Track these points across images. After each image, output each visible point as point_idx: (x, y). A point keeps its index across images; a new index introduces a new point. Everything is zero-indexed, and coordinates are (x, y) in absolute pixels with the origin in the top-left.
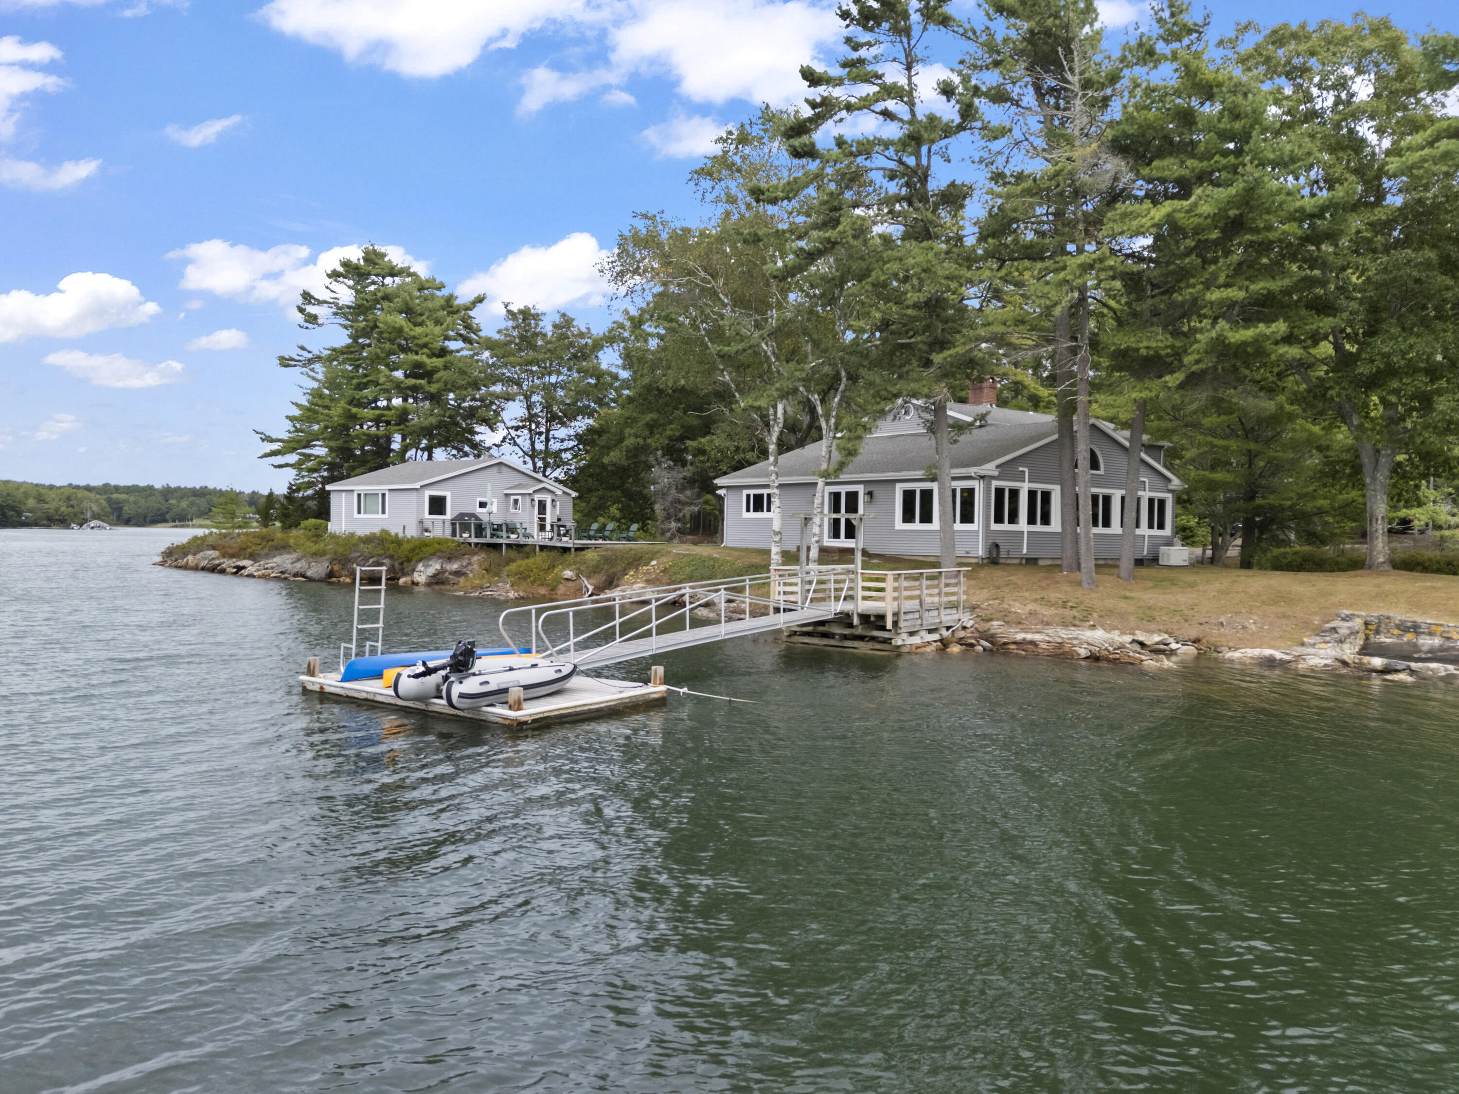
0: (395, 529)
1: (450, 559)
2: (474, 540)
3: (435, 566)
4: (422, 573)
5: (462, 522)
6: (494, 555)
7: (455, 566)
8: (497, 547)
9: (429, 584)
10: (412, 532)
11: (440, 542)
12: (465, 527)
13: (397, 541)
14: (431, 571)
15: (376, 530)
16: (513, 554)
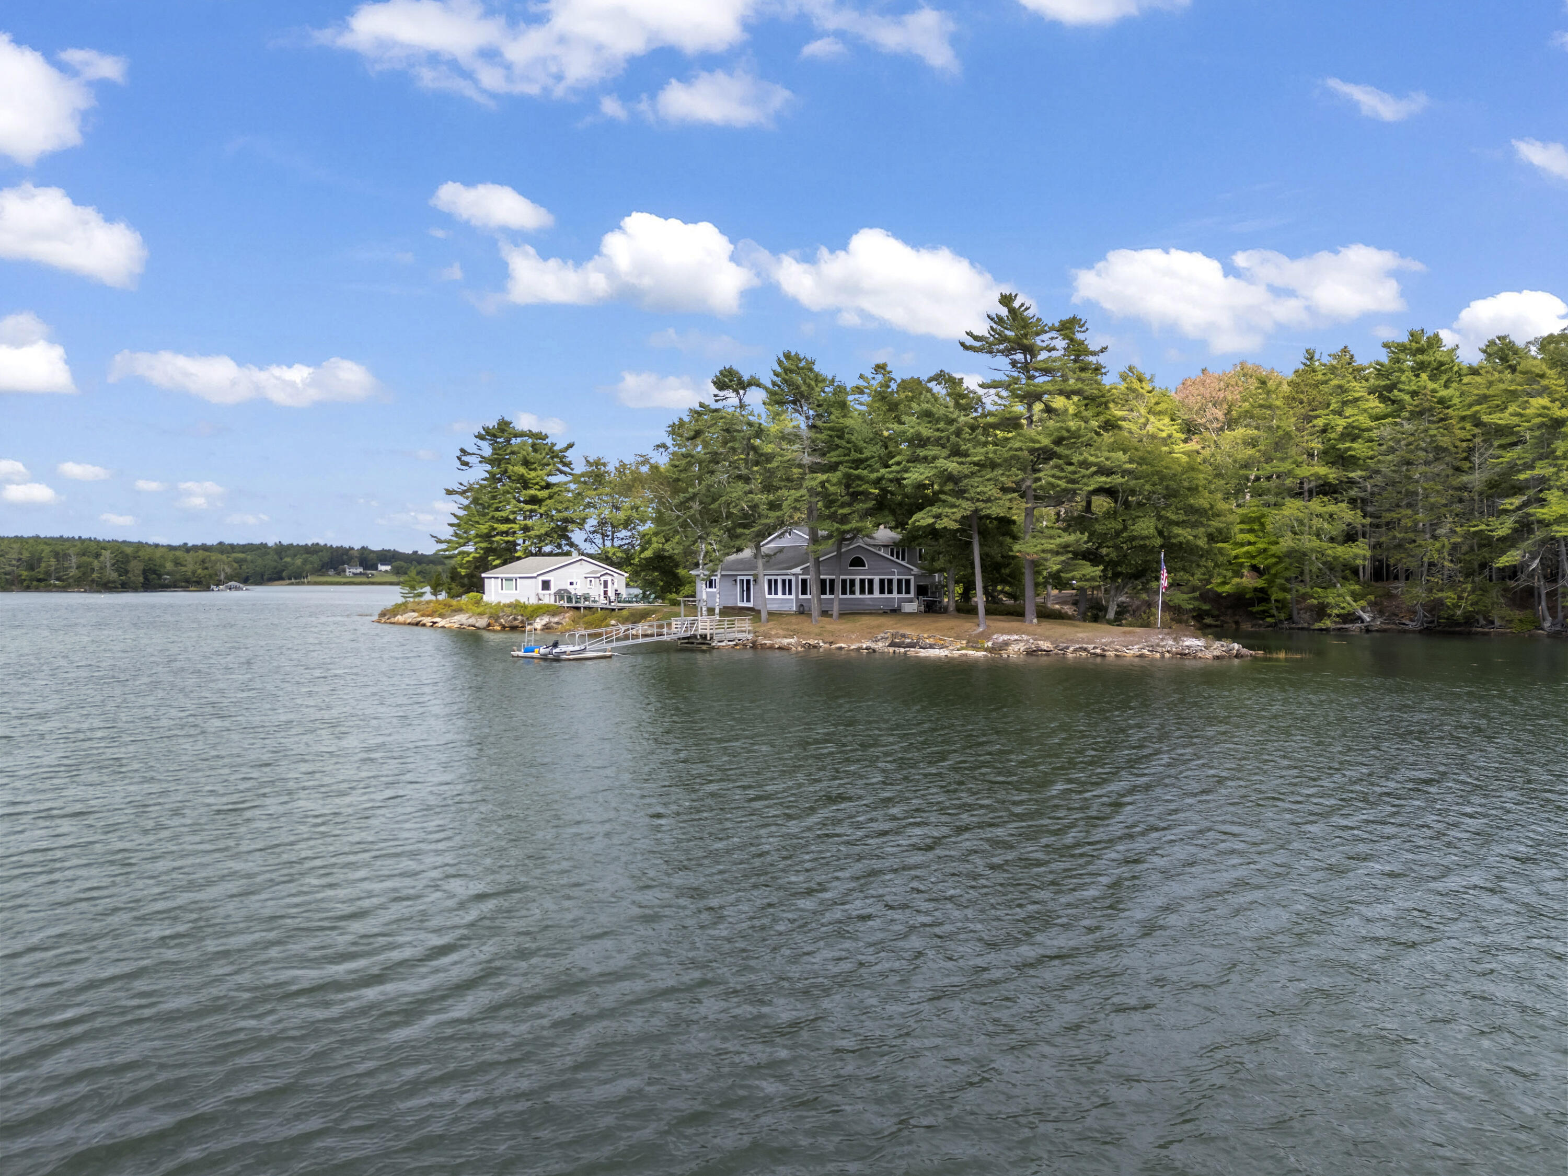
0: (523, 600)
1: (554, 615)
2: (566, 605)
3: (546, 619)
4: (539, 623)
5: (560, 594)
6: (577, 613)
7: (556, 619)
8: (578, 608)
9: (542, 630)
10: (533, 601)
11: (548, 606)
12: (562, 598)
13: (525, 607)
14: (544, 622)
15: (513, 600)
16: (587, 612)
